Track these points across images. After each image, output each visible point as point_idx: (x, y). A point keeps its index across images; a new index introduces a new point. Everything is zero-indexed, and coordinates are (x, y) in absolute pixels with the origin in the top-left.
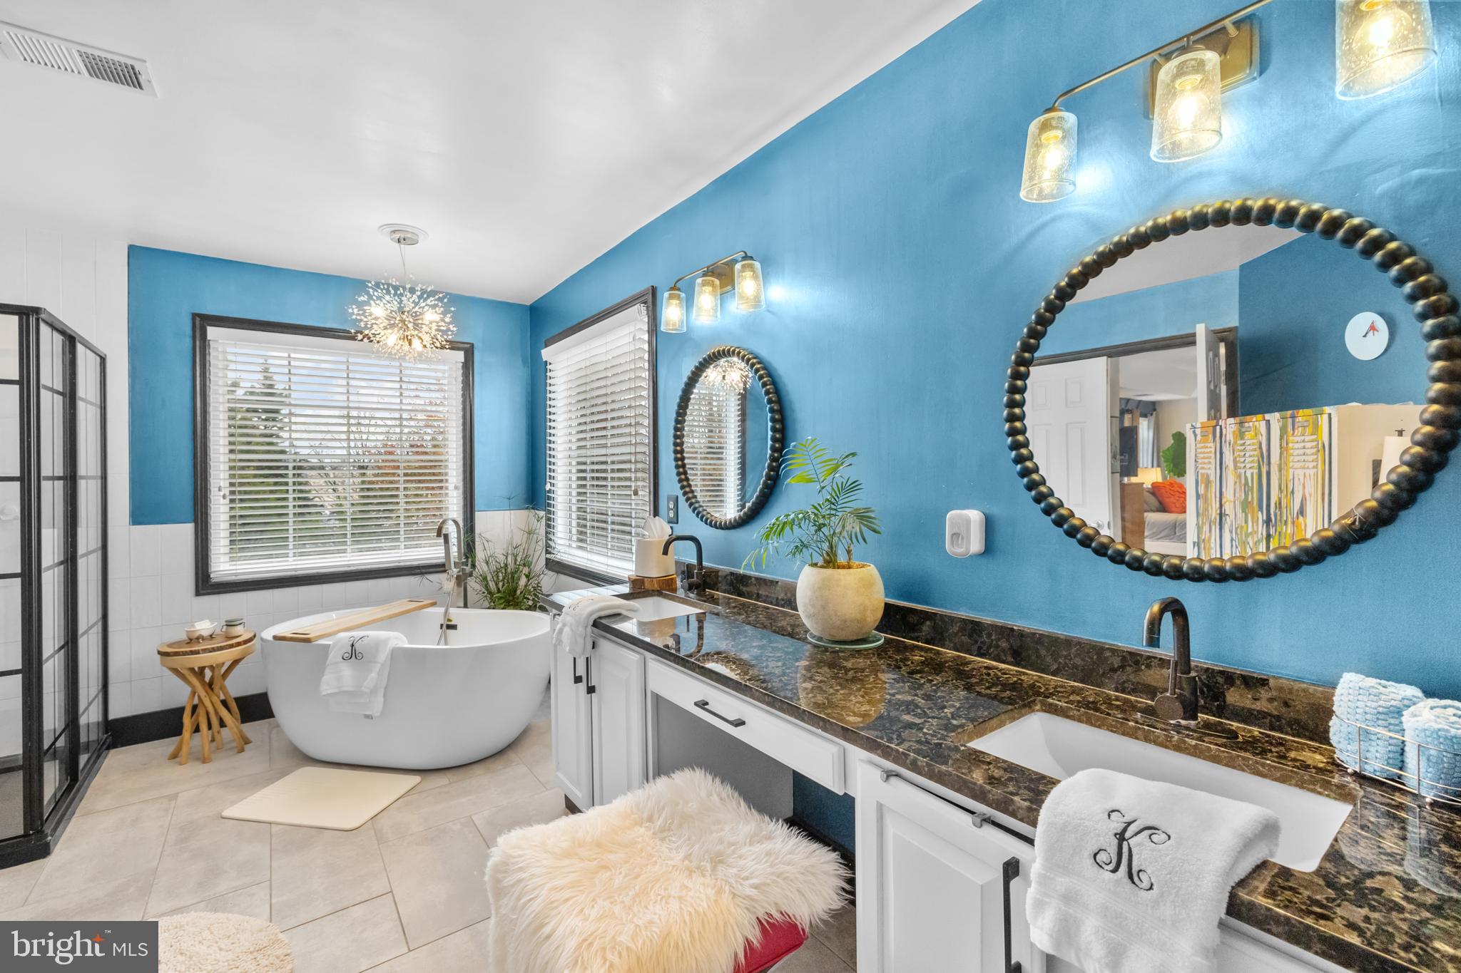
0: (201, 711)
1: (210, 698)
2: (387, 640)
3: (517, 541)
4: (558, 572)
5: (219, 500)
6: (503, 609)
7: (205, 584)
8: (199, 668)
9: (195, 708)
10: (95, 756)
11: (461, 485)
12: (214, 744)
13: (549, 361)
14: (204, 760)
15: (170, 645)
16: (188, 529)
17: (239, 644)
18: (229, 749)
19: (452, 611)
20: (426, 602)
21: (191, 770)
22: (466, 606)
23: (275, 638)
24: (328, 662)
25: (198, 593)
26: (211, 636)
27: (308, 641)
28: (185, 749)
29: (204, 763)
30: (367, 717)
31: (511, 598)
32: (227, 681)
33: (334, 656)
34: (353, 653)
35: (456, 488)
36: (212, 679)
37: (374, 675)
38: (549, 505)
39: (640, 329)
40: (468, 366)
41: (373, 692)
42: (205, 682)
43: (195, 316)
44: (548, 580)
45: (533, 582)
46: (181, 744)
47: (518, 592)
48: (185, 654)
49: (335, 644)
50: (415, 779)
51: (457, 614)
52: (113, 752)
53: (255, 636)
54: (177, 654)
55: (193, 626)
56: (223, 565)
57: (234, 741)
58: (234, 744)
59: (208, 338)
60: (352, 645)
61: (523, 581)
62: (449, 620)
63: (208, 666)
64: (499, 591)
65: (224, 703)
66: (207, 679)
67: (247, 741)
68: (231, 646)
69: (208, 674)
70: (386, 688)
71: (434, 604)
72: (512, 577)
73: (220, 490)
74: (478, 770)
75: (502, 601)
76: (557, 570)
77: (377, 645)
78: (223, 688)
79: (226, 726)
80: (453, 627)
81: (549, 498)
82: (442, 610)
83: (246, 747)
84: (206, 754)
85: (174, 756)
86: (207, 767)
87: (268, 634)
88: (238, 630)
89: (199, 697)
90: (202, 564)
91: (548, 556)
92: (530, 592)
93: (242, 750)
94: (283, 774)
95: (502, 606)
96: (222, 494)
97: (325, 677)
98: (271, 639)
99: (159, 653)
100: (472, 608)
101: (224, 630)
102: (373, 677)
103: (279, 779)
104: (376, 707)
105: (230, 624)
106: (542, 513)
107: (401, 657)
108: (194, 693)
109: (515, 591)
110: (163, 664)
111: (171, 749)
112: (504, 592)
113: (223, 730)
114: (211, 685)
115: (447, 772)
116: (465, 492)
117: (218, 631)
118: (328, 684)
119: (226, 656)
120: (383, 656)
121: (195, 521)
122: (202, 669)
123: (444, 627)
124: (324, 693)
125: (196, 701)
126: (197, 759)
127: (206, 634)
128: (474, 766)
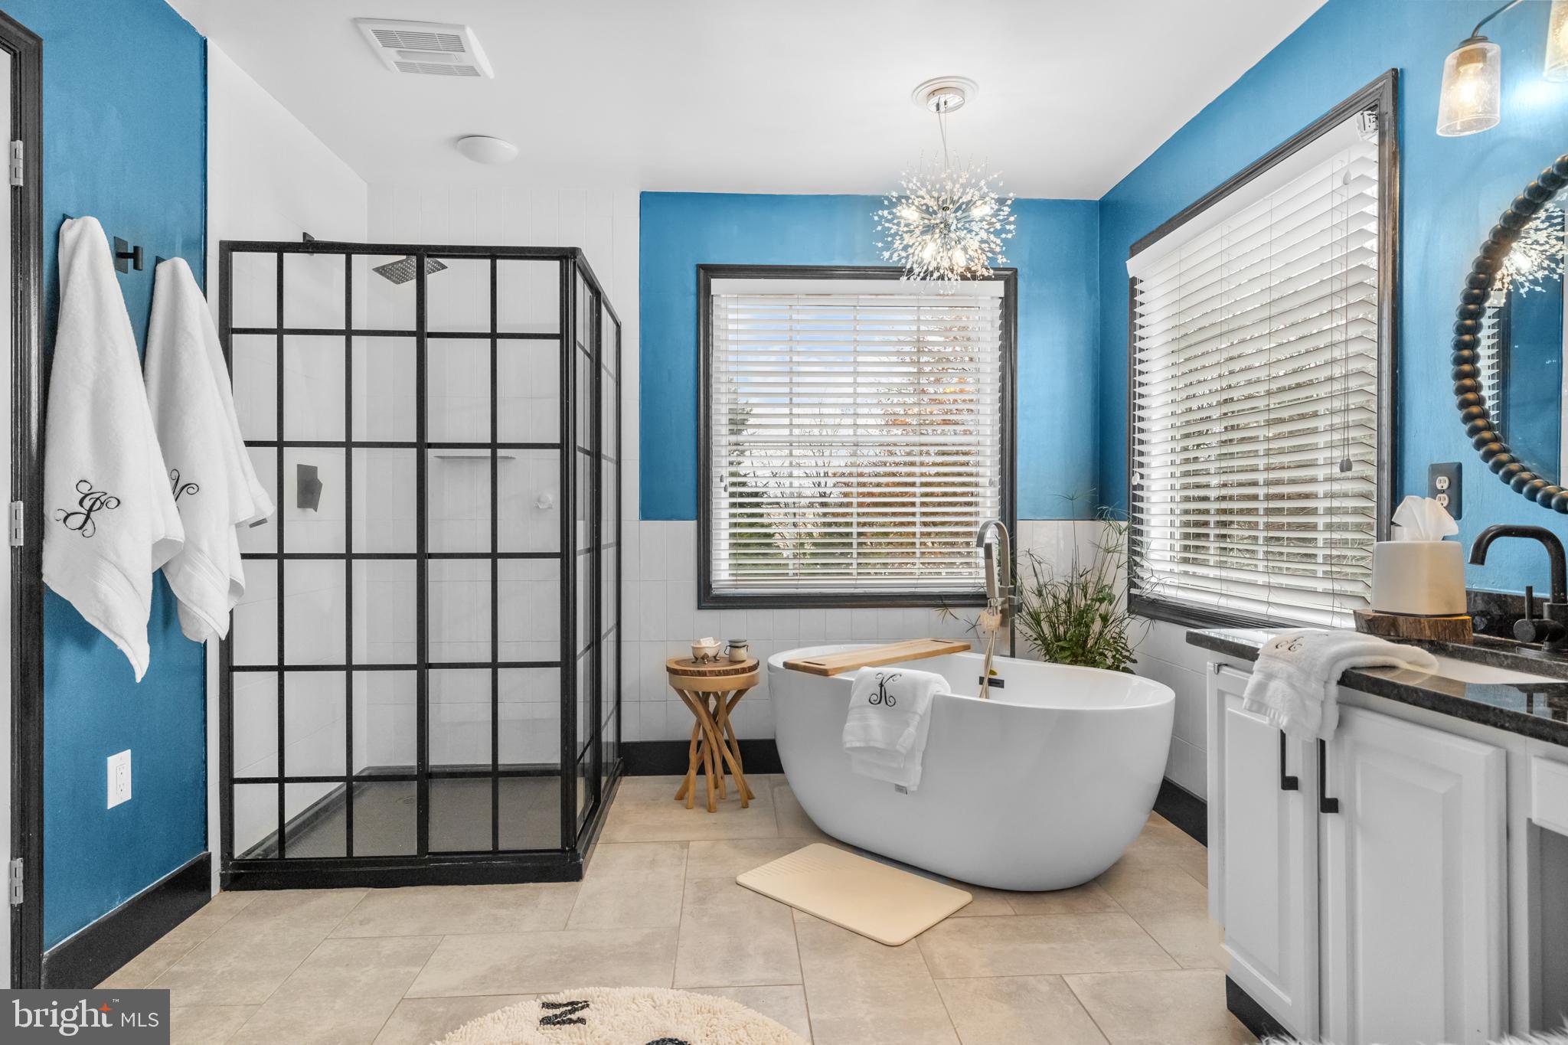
0: (705, 747)
1: (714, 733)
2: (926, 684)
3: (1085, 563)
4: (1152, 618)
5: (720, 493)
6: (1070, 663)
7: (708, 598)
8: (703, 693)
9: (699, 743)
10: (612, 779)
11: (997, 478)
12: (718, 790)
13: (1139, 277)
14: (710, 809)
15: (678, 662)
16: (691, 526)
17: (744, 671)
18: (733, 801)
19: (995, 659)
20: (956, 644)
21: (694, 817)
22: (1013, 655)
23: (787, 665)
24: (851, 705)
25: (700, 607)
26: (715, 657)
27: (824, 673)
28: (690, 794)
29: (709, 811)
30: (901, 789)
31: (1080, 651)
32: (730, 715)
33: (858, 697)
34: (883, 696)
35: (991, 483)
36: (717, 709)
37: (912, 730)
38: (1135, 509)
39: (1363, 159)
40: (1009, 306)
41: (910, 754)
42: (710, 712)
43: (700, 267)
44: (1135, 630)
45: (1111, 631)
46: (687, 782)
47: (1090, 643)
48: (693, 673)
49: (859, 680)
50: (964, 897)
51: (1003, 665)
52: (625, 779)
53: (758, 663)
54: (685, 673)
55: (699, 642)
56: (723, 573)
57: (738, 791)
58: (737, 796)
59: (712, 294)
60: (881, 685)
61: (1097, 626)
62: (993, 673)
63: (713, 693)
64: (1058, 638)
65: (728, 743)
66: (712, 709)
67: (750, 797)
68: (737, 672)
69: (712, 702)
70: (924, 753)
71: (967, 648)
72: (1081, 619)
73: (721, 481)
74: (1055, 905)
75: (1068, 653)
76: (1151, 612)
77: (915, 688)
78: (727, 725)
79: (730, 773)
80: (997, 683)
81: (1136, 498)
82: (983, 657)
83: (750, 802)
84: (712, 801)
85: (680, 797)
86: (712, 818)
87: (778, 660)
88: (742, 653)
89: (704, 731)
90: (704, 570)
91: (1134, 591)
92: (1108, 643)
93: (745, 806)
94: (794, 846)
95: (1068, 661)
96: (723, 485)
97: (848, 724)
98: (781, 666)
99: (669, 669)
100: (1020, 657)
101: (727, 652)
102: (912, 734)
103: (791, 851)
104: (912, 778)
105: (734, 645)
106: (1124, 524)
107: (946, 709)
108: (699, 724)
109: (1086, 642)
110: (671, 683)
111: (678, 788)
112: (1071, 640)
113: (727, 777)
114: (714, 717)
115: (1007, 896)
116: (1002, 492)
117: (721, 654)
118: (853, 734)
119: (731, 683)
120: (923, 705)
121: (698, 518)
122: (707, 695)
123: (986, 681)
124: (848, 745)
125: (701, 737)
126: (702, 806)
127: (711, 653)
128: (1046, 898)
